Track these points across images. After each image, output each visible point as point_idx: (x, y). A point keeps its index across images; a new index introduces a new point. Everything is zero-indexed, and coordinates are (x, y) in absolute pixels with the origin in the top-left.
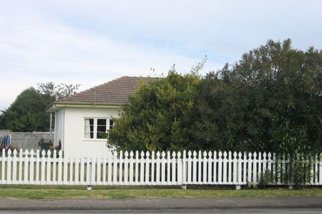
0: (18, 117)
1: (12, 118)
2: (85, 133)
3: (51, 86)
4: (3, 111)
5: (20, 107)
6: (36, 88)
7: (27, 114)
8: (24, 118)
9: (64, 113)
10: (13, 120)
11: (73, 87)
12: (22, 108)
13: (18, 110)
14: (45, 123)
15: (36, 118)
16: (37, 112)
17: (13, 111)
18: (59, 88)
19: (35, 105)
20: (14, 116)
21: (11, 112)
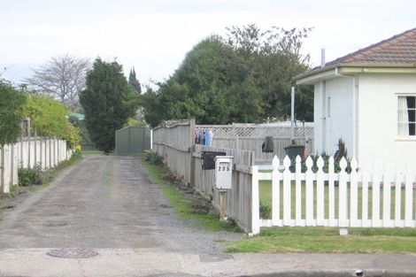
0: (191, 95)
1: (179, 97)
2: (399, 125)
3: (253, 33)
4: (159, 84)
5: (193, 74)
6: (225, 37)
7: (208, 88)
8: (203, 97)
9: (357, 86)
10: (182, 100)
11: (296, 33)
12: (199, 76)
13: (190, 80)
14: (244, 105)
15: (227, 95)
16: (229, 84)
17: (181, 83)
18: (268, 35)
19: (223, 71)
20: (183, 92)
21: (177, 85)
